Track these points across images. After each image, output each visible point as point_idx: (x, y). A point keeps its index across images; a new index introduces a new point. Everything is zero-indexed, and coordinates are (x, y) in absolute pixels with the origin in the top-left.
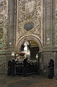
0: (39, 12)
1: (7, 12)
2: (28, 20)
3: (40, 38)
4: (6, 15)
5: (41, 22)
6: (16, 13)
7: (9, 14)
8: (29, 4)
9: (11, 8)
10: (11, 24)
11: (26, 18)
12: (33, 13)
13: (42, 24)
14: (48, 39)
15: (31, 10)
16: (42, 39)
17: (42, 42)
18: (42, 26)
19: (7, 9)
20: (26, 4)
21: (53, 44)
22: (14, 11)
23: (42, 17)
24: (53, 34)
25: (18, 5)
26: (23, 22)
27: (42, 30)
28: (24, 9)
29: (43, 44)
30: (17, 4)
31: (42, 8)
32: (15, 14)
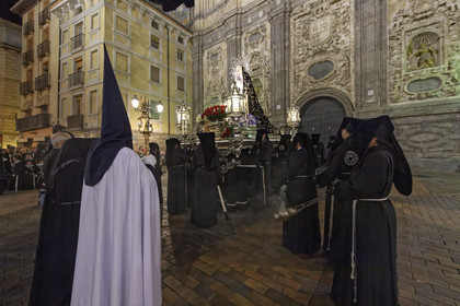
0: (343, 37)
1: (269, 47)
2: (318, 58)
3: (349, 91)
4: (267, 53)
5: (352, 59)
6: (289, 46)
7: (273, 51)
8: (318, 24)
9: (278, 37)
10: (278, 70)
11: (311, 53)
12: (329, 41)
13: (352, 64)
14: (371, 93)
15: (325, 36)
16: (353, 93)
17: (353, 100)
18: (352, 67)
19: (269, 41)
20: (312, 25)
21: (384, 102)
22: (285, 42)
23: (352, 48)
24: (383, 81)
25: (292, 30)
26: (304, 62)
27: (353, 75)
28: (306, 35)
29: (356, 103)
30: (292, 27)
31: (351, 27)
32: (286, 48)
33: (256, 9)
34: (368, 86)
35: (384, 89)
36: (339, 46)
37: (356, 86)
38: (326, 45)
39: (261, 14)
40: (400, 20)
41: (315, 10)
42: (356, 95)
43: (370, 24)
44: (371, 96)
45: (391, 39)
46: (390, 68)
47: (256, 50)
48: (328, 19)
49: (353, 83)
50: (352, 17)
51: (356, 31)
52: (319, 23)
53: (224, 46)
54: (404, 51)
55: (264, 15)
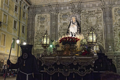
0: (100, 26)
3: (103, 45)
5: (103, 34)
13: (104, 36)
15: (94, 24)
16: (104, 46)
17: (105, 49)
18: (104, 37)
23: (103, 30)
27: (104, 40)
33: (66, 5)
34: (109, 45)
35: (114, 46)
36: (99, 29)
37: (105, 44)
38: (94, 27)
39: (68, 8)
40: (116, 25)
41: (90, 13)
42: (106, 47)
43: (108, 24)
44: (110, 48)
45: (114, 30)
46: (115, 40)
47: (65, 21)
48: (95, 18)
49: (104, 42)
50: (103, 20)
51: (104, 25)
52: (92, 18)
53: (48, 16)
54: (118, 35)
55: (69, 9)
